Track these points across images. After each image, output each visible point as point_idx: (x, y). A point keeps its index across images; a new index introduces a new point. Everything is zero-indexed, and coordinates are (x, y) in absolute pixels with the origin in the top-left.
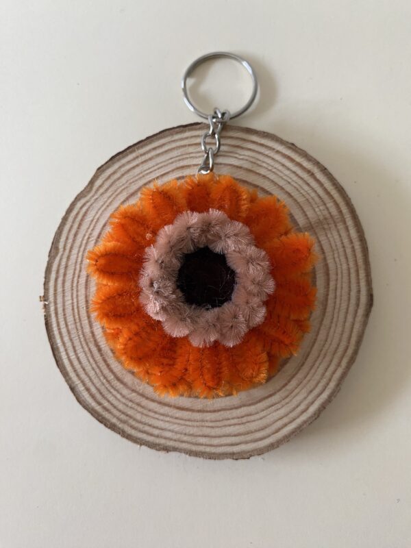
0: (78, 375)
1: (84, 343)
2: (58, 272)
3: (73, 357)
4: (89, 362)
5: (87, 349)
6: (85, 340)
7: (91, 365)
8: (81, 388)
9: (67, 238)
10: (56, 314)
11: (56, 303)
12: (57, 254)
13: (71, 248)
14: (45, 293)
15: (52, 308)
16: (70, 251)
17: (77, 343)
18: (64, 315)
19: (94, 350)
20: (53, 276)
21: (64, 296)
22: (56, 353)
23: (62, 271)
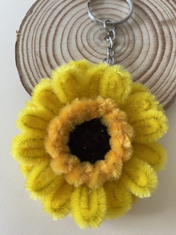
0: (26, 71)
1: (34, 55)
2: (29, 21)
3: (26, 61)
4: (34, 65)
5: (35, 59)
6: (35, 54)
7: (35, 67)
8: (26, 77)
9: (38, 8)
10: (23, 40)
11: (24, 35)
12: (31, 13)
13: (39, 12)
14: (20, 30)
15: (21, 37)
16: (38, 13)
17: (30, 55)
18: (27, 41)
19: (39, 60)
20: (26, 22)
21: (29, 32)
22: (17, 58)
23: (32, 21)
